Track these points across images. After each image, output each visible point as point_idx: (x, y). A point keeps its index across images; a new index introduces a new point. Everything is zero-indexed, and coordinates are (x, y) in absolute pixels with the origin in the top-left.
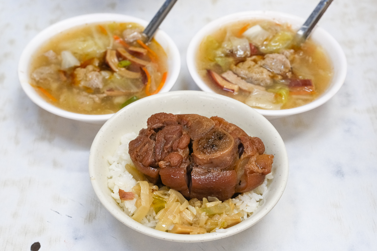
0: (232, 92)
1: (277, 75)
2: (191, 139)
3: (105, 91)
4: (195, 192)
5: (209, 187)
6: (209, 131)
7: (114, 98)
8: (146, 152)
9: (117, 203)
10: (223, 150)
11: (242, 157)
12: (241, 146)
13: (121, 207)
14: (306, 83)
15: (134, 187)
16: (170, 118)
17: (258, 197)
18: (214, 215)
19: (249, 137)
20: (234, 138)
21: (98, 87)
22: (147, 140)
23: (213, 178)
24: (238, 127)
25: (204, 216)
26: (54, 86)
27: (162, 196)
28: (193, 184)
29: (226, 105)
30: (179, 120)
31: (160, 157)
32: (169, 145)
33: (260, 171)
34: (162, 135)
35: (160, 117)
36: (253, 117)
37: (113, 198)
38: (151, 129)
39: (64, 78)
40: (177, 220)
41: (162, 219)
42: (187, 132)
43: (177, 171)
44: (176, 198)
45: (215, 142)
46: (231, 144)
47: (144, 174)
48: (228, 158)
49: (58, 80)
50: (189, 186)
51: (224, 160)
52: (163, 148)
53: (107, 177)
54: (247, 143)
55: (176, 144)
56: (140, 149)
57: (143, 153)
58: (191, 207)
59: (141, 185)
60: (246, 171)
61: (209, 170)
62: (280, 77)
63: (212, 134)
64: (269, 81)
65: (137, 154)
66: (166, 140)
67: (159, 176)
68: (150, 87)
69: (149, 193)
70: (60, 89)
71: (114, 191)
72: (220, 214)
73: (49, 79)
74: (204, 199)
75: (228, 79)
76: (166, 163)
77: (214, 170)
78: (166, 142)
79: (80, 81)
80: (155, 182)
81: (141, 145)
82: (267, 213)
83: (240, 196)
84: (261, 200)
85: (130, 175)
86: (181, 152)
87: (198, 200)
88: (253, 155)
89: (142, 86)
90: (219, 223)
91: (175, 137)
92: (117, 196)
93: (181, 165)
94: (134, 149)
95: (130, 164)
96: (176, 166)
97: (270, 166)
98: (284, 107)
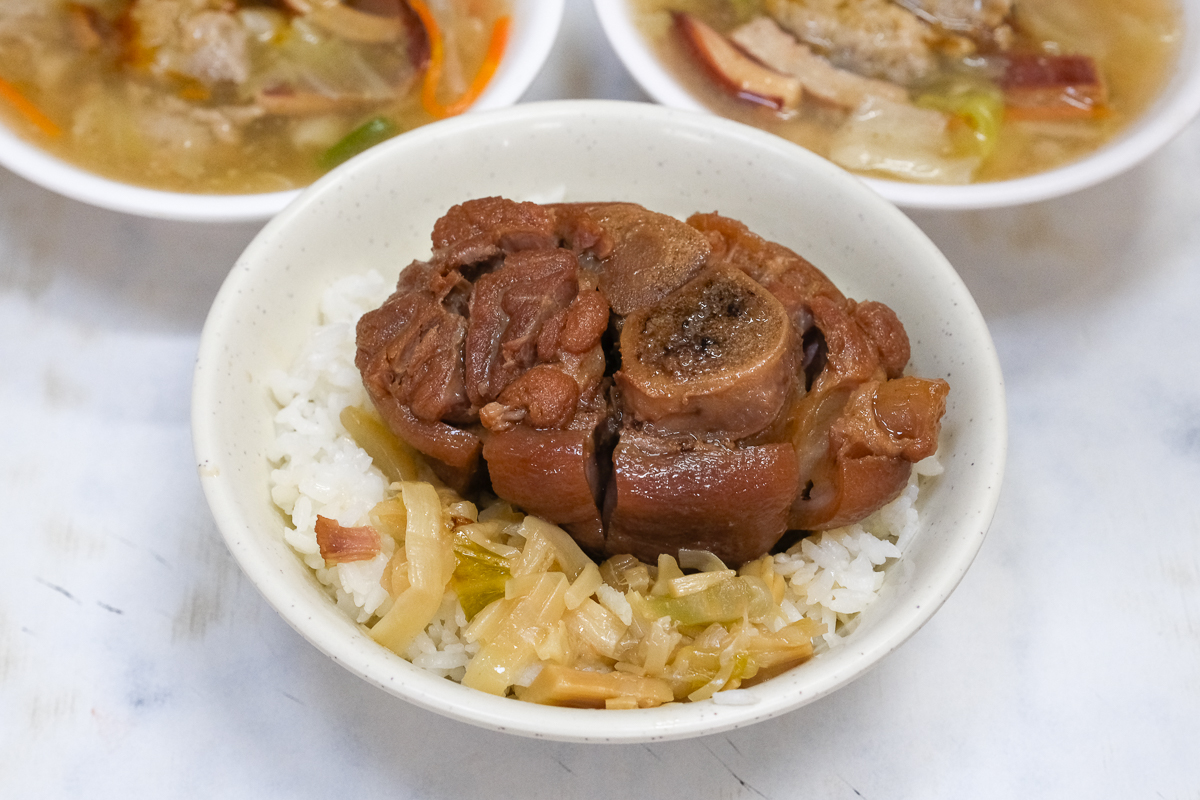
0: (770, 109)
1: (954, 38)
2: (611, 309)
3: (257, 93)
4: (625, 531)
5: (685, 513)
6: (685, 277)
7: (293, 123)
8: (430, 361)
9: (306, 572)
10: (745, 359)
11: (821, 385)
12: (813, 336)
13: (324, 586)
14: (1073, 72)
15: (379, 504)
16: (528, 220)
17: (881, 550)
18: (704, 626)
19: (846, 301)
20: (785, 306)
21: (227, 75)
22: (434, 314)
23: (703, 476)
24: (801, 259)
25: (662, 634)
26: (51, 68)
27: (493, 548)
28: (623, 499)
29: (750, 164)
30: (565, 230)
31: (484, 386)
32: (524, 338)
33: (893, 445)
34: (496, 293)
35: (486, 219)
36: (861, 216)
37: (291, 548)
38: (447, 266)
39: (88, 37)
40: (552, 648)
41: (492, 642)
42: (596, 280)
43: (556, 446)
44: (552, 556)
45: (710, 328)
46: (776, 337)
47: (419, 452)
48: (766, 395)
49: (66, 43)
50: (600, 504)
51: (747, 404)
52: (500, 349)
53: (269, 460)
54: (841, 330)
55: (550, 333)
56: (404, 351)
57: (414, 366)
58: (608, 593)
59: (406, 499)
60: (833, 447)
61: (687, 443)
62: (966, 46)
63: (700, 292)
64: (921, 64)
65: (393, 371)
66: (510, 314)
67: (480, 462)
68: (443, 81)
69: (441, 533)
70: (73, 83)
71: (294, 522)
72: (729, 624)
73: (29, 40)
74: (665, 559)
75: (756, 51)
76: (511, 410)
77: (705, 442)
78: (512, 322)
79: (156, 49)
80: (462, 482)
81: (406, 331)
82: (919, 624)
83: (805, 543)
84: (890, 561)
85: (361, 454)
86: (570, 366)
87: (640, 560)
88: (865, 381)
89: (408, 76)
90: (723, 662)
91: (550, 302)
92: (309, 543)
93: (571, 418)
94: (378, 349)
95: (362, 406)
96: (552, 424)
97: (932, 429)
98: (985, 173)
